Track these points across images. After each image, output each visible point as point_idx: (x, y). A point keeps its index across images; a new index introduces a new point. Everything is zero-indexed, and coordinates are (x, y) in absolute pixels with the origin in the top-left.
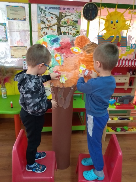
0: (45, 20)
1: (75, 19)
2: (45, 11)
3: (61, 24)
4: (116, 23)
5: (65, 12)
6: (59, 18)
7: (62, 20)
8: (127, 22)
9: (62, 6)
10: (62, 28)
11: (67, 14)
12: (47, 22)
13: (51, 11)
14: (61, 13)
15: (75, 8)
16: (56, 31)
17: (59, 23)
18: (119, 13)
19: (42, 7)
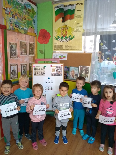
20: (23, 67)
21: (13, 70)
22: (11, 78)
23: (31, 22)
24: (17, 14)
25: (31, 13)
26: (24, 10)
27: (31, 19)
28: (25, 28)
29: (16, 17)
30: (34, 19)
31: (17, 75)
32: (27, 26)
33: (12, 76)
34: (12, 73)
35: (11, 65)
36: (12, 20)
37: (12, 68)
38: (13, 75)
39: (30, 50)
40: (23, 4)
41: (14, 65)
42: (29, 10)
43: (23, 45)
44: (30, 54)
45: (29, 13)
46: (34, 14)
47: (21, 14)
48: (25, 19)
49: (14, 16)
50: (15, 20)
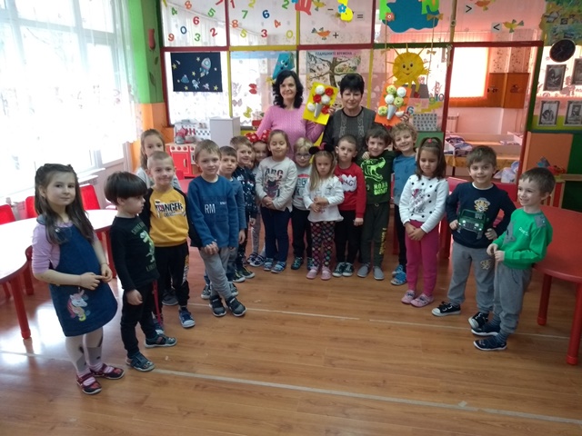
0: (315, 68)
1: (353, 65)
2: (315, 58)
3: (335, 72)
4: (410, 67)
5: (340, 58)
6: (333, 65)
7: (337, 67)
8: (425, 66)
9: (336, 51)
10: (336, 77)
11: (343, 59)
12: (317, 71)
13: (323, 57)
14: (335, 59)
15: (353, 51)
16: (329, 81)
17: (333, 71)
18: (412, 54)
19: (313, 53)
20: (574, 107)
21: (547, 111)
22: (540, 123)
24: (572, 16)
29: (571, 20)
31: (554, 120)
33: (543, 119)
34: (542, 114)
35: (544, 102)
36: (558, 30)
37: (546, 107)
38: (545, 118)
41: (550, 102)
49: (564, 21)
50: (565, 27)
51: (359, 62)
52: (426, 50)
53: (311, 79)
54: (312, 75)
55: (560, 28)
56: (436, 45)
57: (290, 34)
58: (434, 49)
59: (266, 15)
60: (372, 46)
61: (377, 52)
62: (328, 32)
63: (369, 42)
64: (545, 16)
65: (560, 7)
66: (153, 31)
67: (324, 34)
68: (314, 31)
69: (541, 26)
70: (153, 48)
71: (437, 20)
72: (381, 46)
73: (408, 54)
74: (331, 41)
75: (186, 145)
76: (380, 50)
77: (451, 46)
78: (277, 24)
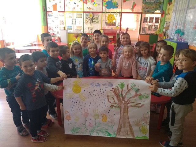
1: (97, 17)
2: (88, 15)
4: (111, 18)
7: (93, 17)
8: (115, 18)
9: (93, 13)
10: (93, 20)
11: (95, 15)
18: (112, 15)
19: (87, 13)
23: (158, 8)
24: (149, 7)
25: (158, 4)
26: (154, 4)
27: (158, 6)
28: (153, 12)
29: (148, 8)
30: (160, 6)
32: (154, 11)
39: (155, 21)
40: (153, 2)
42: (157, 3)
43: (151, 19)
44: (155, 23)
45: (156, 5)
46: (161, 3)
47: (151, 6)
48: (154, 7)
49: (147, 8)
50: (147, 10)
51: (99, 16)
52: (115, 14)
53: (87, 20)
54: (87, 19)
55: (146, 10)
56: (117, 13)
57: (81, 9)
58: (117, 14)
59: (75, 3)
60: (102, 12)
61: (103, 14)
62: (91, 8)
63: (101, 11)
64: (142, 7)
65: (146, 5)
66: (44, 6)
67: (90, 9)
68: (87, 8)
69: (142, 9)
70: (44, 11)
71: (117, 7)
72: (104, 12)
73: (111, 15)
74: (91, 11)
75: (54, 37)
76: (104, 13)
77: (121, 13)
78: (78, 6)
